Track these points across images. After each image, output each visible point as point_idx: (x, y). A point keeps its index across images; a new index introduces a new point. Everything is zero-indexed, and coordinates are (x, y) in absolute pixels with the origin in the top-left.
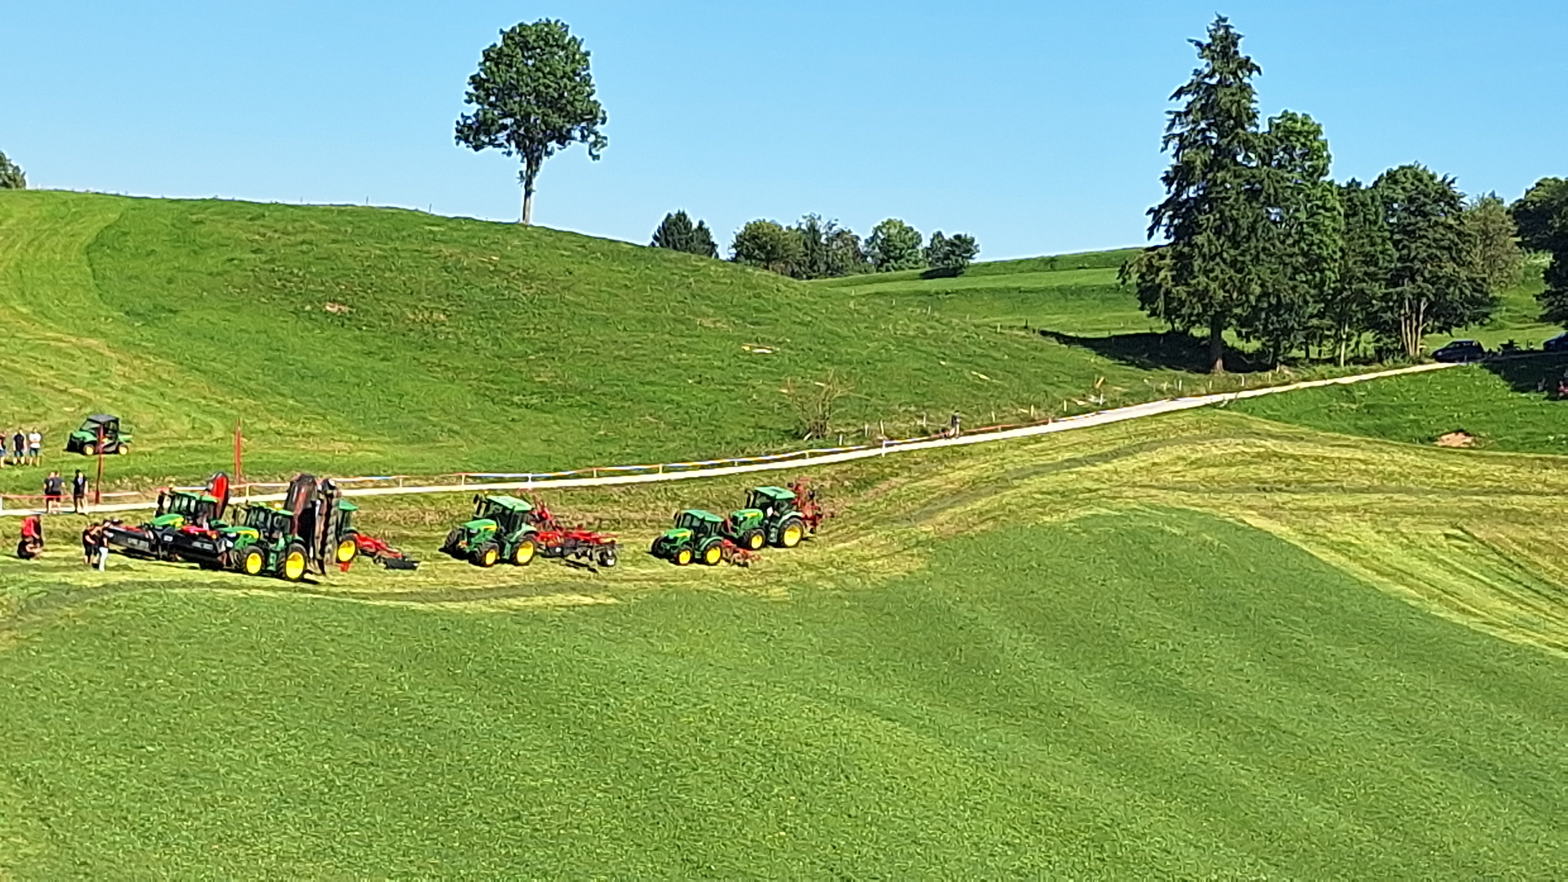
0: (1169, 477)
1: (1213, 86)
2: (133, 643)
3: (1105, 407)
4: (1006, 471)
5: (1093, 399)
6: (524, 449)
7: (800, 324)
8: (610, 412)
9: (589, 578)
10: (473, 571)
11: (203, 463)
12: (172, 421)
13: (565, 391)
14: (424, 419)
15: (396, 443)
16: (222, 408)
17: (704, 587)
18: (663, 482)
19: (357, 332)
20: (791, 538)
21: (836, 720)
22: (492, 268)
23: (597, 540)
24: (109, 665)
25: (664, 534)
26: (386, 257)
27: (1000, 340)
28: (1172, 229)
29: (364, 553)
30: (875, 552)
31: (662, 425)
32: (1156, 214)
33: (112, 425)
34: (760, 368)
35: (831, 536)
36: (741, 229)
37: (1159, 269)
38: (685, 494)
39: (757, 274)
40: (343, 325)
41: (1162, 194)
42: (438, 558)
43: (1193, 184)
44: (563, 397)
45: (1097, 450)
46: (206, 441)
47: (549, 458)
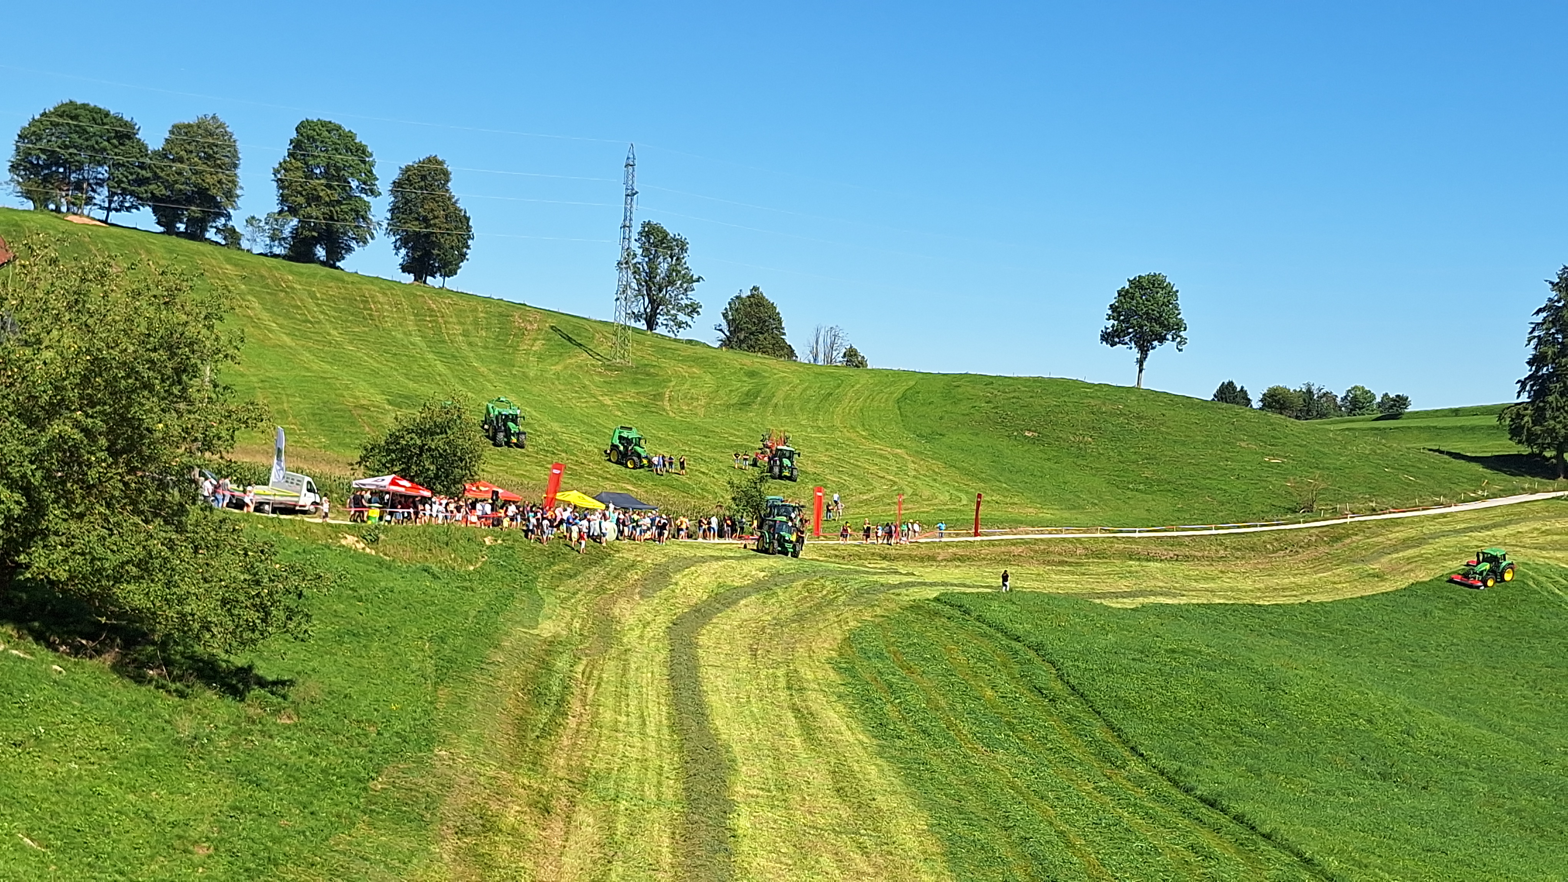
0: (1528, 541)
1: (1560, 307)
3: (1488, 498)
4: (1425, 534)
5: (1480, 492)
6: (1134, 514)
7: (1298, 445)
8: (1185, 495)
9: (1170, 589)
12: (939, 495)
13: (1159, 482)
14: (1078, 496)
15: (1062, 509)
16: (966, 488)
18: (1214, 535)
19: (1042, 447)
22: (1119, 412)
26: (1059, 406)
27: (1422, 456)
28: (1532, 393)
30: (1342, 579)
31: (1216, 503)
32: (1523, 384)
34: (1274, 471)
36: (1266, 391)
37: (1524, 416)
38: (1227, 542)
39: (1274, 417)
40: (1034, 443)
41: (1526, 371)
43: (1547, 365)
44: (1158, 485)
45: (1482, 523)
46: (958, 506)
47: (1149, 520)
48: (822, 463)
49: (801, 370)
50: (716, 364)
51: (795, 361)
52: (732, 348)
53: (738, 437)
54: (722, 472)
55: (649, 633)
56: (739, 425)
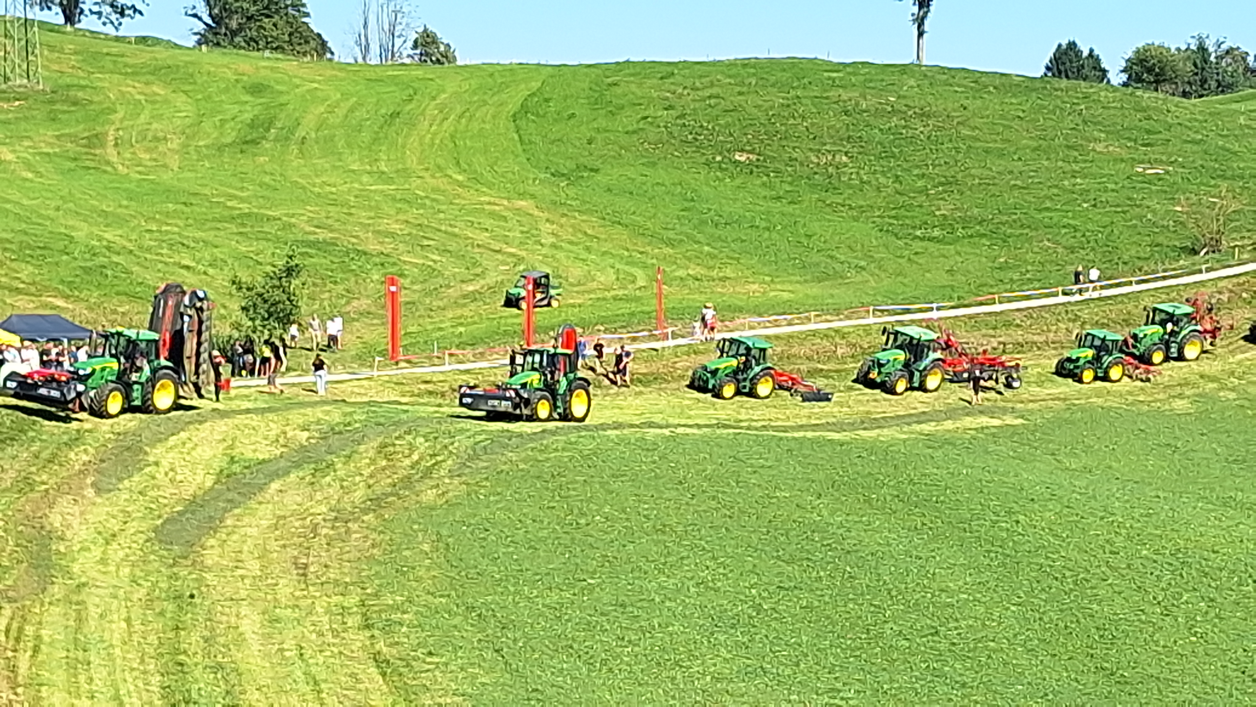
2: (571, 483)
6: (929, 280)
7: (1190, 142)
8: (1010, 240)
9: (996, 401)
10: (885, 400)
11: (628, 311)
12: (599, 274)
13: (966, 222)
14: (832, 257)
15: (806, 281)
16: (643, 258)
17: (1108, 404)
18: (1063, 304)
19: (765, 178)
20: (1191, 351)
21: (1241, 526)
22: (890, 109)
23: (1002, 364)
24: (551, 504)
25: (1066, 354)
26: (788, 106)
29: (781, 387)
31: (1060, 250)
33: (543, 280)
34: (1154, 188)
35: (1231, 348)
36: (1130, 54)
38: (1085, 315)
39: (1148, 97)
40: (751, 173)
42: (851, 389)
44: (963, 228)
46: (630, 290)
47: (952, 288)
48: (393, 235)
49: (341, 75)
50: (192, 76)
51: (330, 60)
52: (218, 44)
53: (242, 200)
54: (219, 263)
55: (116, 552)
56: (242, 180)
